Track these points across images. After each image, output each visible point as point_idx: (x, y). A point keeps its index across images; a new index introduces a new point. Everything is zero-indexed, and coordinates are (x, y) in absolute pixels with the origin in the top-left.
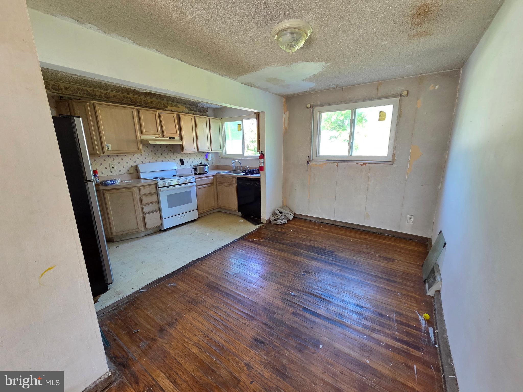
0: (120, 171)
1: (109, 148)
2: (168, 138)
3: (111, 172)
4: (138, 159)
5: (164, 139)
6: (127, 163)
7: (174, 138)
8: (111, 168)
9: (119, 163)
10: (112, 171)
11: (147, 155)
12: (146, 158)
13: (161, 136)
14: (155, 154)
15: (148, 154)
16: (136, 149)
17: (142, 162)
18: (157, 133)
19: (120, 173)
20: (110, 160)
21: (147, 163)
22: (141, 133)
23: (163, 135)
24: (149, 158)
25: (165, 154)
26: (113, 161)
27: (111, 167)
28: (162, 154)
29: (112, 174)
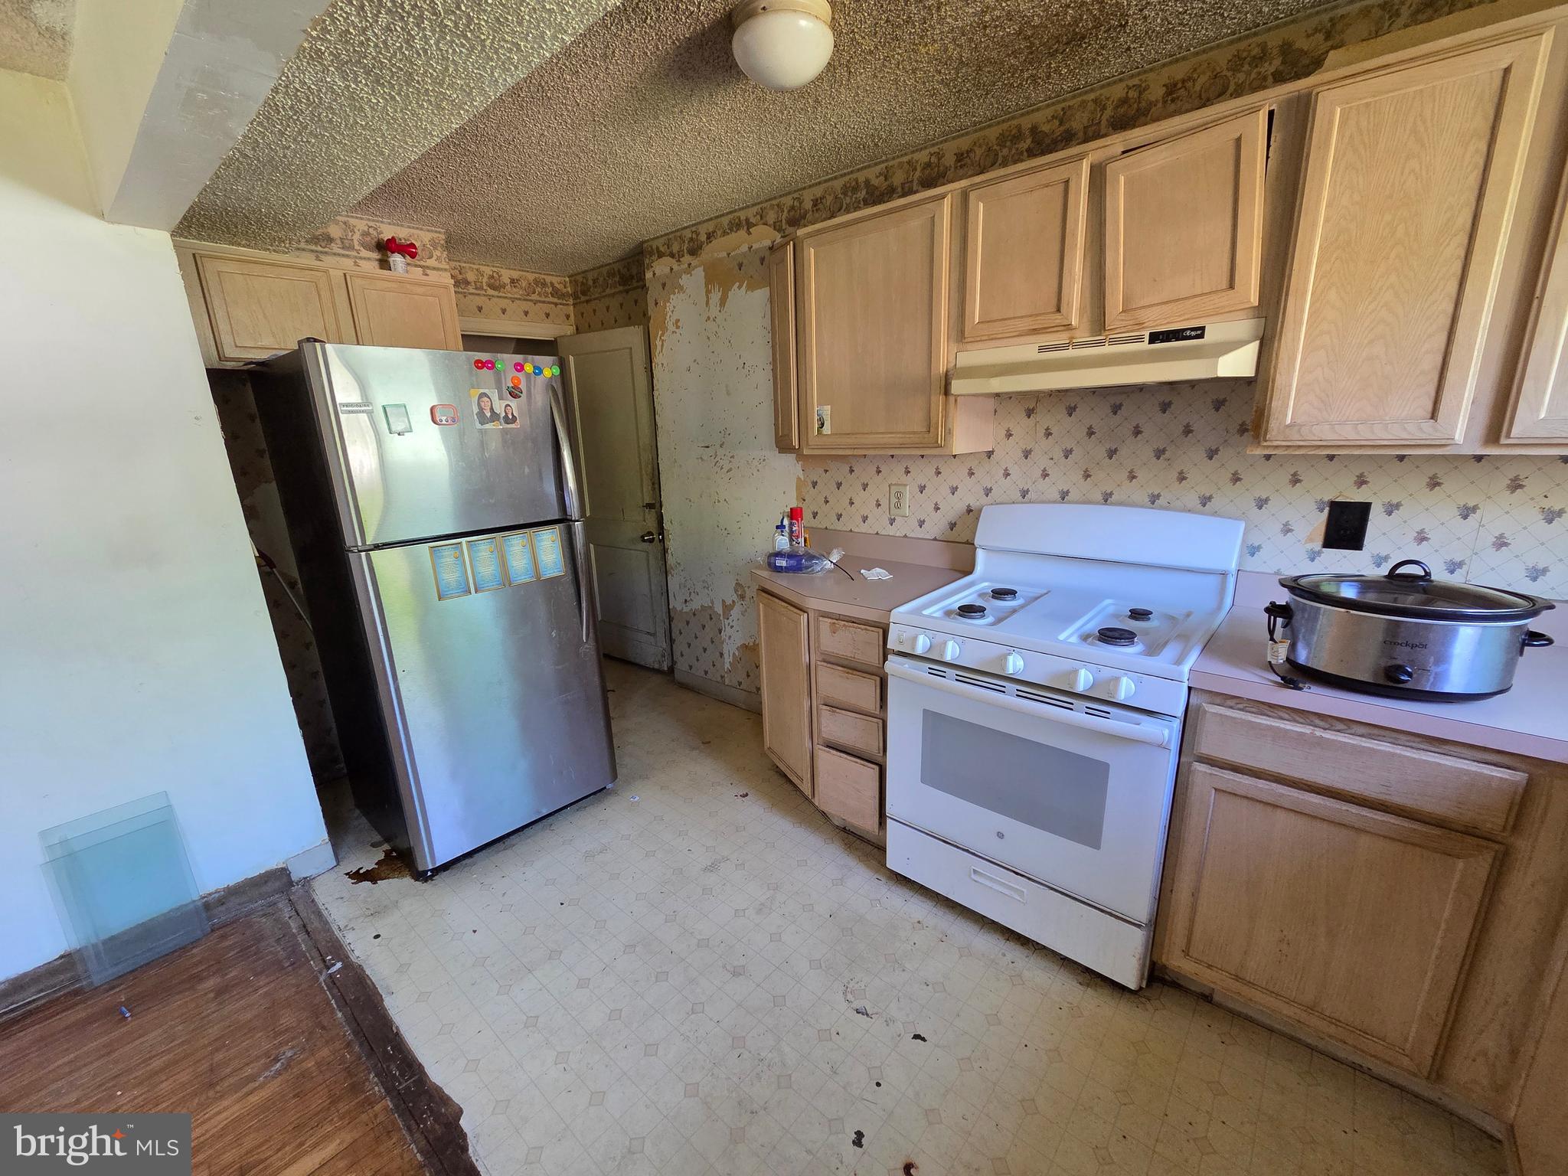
0: (921, 523)
1: (823, 425)
2: (1140, 339)
3: (892, 521)
4: (1007, 475)
5: (1107, 349)
6: (954, 490)
7: (1201, 336)
8: (892, 506)
9: (922, 489)
10: (894, 519)
11: (1058, 454)
12: (1045, 475)
13: (1083, 336)
14: (1112, 453)
15: (1067, 453)
16: (919, 427)
17: (1024, 493)
18: (1057, 319)
19: (919, 533)
20: (894, 473)
21: (1055, 502)
22: (961, 335)
23: (1099, 323)
24: (1065, 477)
25: (1191, 458)
26: (904, 479)
27: (894, 500)
28: (1159, 453)
29: (891, 531)
